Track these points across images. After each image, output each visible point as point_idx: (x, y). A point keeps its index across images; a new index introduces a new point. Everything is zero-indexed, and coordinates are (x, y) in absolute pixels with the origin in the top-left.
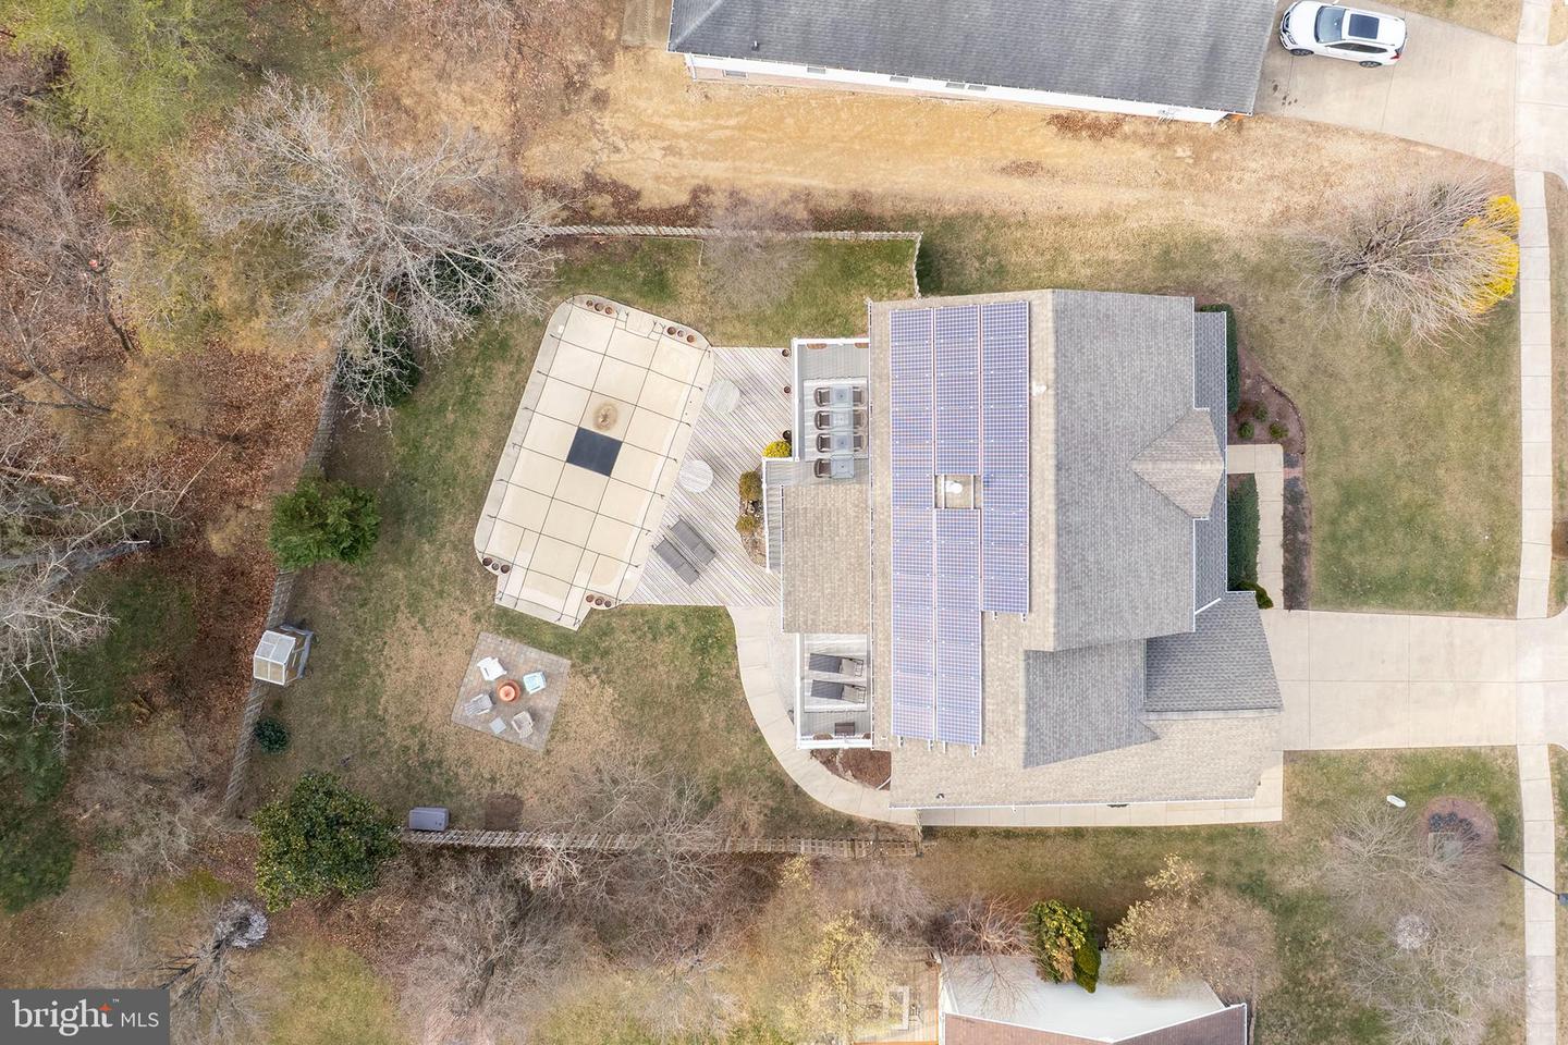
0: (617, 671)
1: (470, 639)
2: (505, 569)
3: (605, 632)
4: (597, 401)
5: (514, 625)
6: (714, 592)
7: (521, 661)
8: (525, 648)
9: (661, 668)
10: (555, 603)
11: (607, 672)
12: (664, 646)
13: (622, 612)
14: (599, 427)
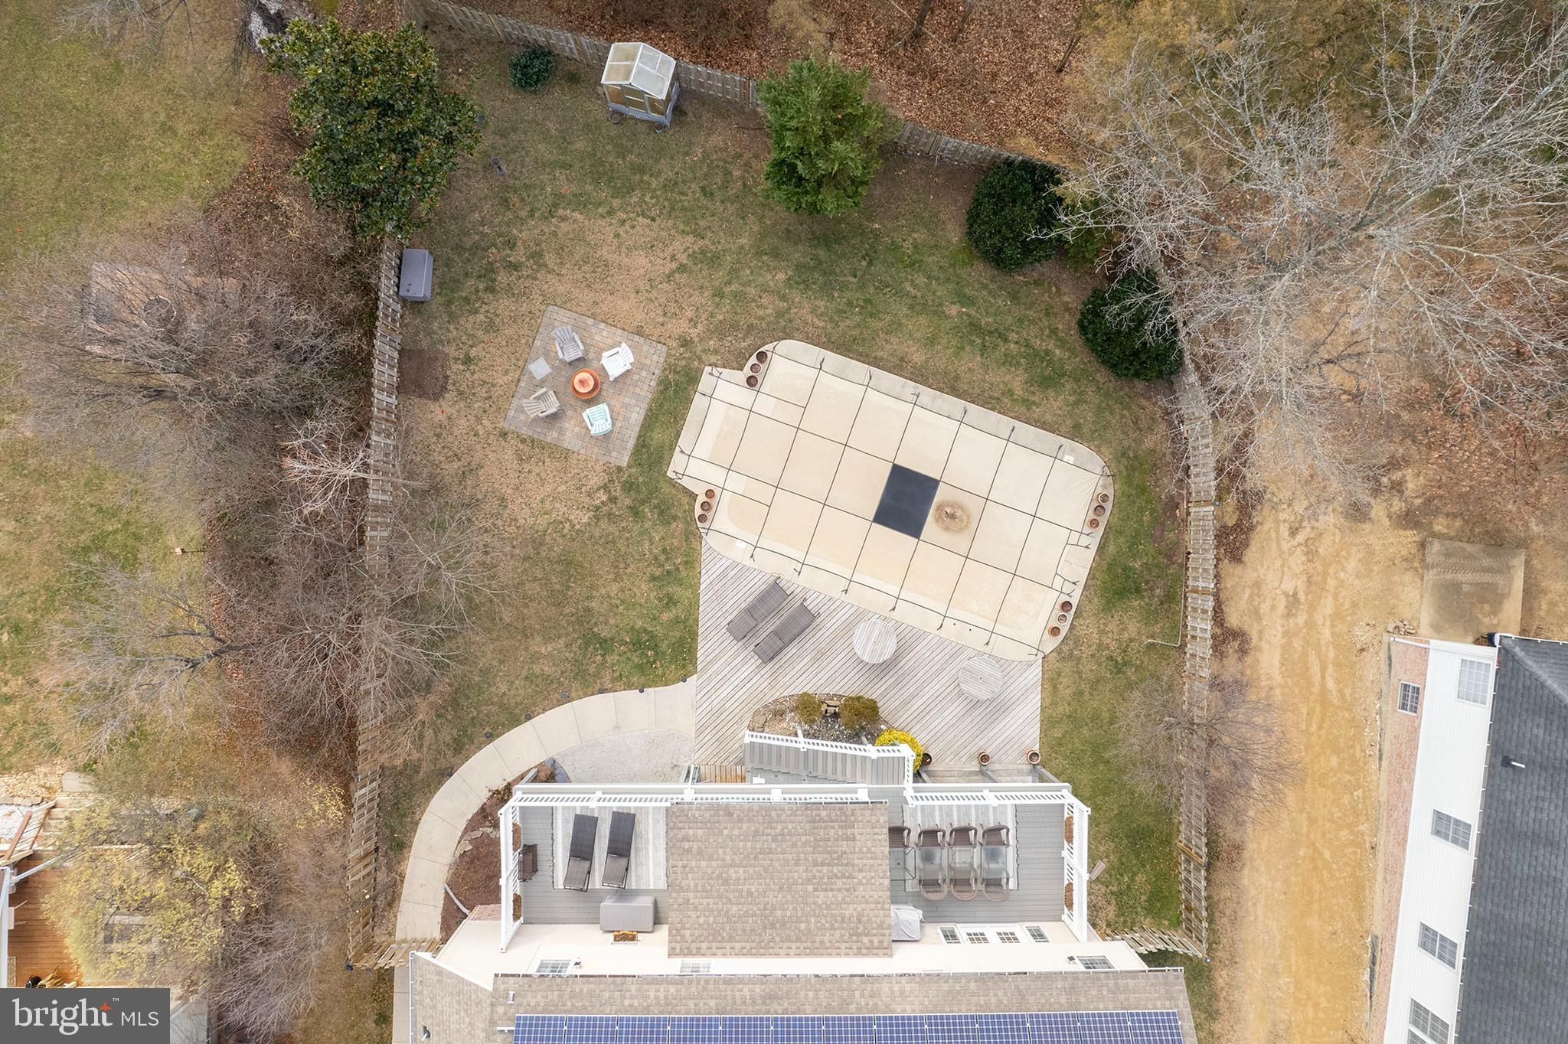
0: (612, 528)
1: (657, 332)
2: (751, 382)
3: (665, 513)
4: (973, 505)
5: (675, 391)
6: (716, 659)
7: (627, 400)
8: (645, 406)
9: (615, 587)
10: (704, 449)
11: (609, 515)
12: (644, 591)
13: (692, 536)
14: (940, 508)
